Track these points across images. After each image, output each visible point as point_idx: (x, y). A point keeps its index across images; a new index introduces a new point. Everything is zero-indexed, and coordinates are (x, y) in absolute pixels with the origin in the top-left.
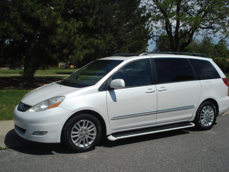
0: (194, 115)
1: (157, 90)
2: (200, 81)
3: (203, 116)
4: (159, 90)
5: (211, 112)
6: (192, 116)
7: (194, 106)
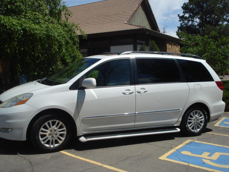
0: (180, 119)
1: (136, 92)
2: (188, 83)
3: (191, 120)
4: (138, 91)
5: (200, 118)
6: (177, 120)
7: (180, 110)
